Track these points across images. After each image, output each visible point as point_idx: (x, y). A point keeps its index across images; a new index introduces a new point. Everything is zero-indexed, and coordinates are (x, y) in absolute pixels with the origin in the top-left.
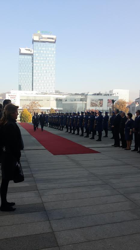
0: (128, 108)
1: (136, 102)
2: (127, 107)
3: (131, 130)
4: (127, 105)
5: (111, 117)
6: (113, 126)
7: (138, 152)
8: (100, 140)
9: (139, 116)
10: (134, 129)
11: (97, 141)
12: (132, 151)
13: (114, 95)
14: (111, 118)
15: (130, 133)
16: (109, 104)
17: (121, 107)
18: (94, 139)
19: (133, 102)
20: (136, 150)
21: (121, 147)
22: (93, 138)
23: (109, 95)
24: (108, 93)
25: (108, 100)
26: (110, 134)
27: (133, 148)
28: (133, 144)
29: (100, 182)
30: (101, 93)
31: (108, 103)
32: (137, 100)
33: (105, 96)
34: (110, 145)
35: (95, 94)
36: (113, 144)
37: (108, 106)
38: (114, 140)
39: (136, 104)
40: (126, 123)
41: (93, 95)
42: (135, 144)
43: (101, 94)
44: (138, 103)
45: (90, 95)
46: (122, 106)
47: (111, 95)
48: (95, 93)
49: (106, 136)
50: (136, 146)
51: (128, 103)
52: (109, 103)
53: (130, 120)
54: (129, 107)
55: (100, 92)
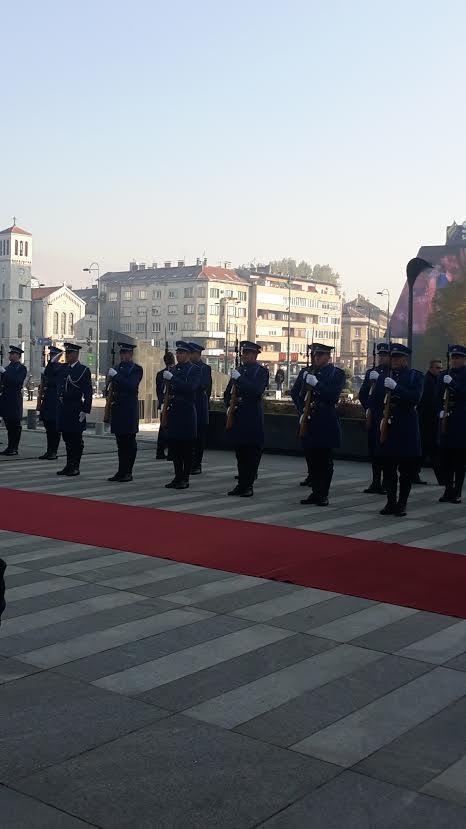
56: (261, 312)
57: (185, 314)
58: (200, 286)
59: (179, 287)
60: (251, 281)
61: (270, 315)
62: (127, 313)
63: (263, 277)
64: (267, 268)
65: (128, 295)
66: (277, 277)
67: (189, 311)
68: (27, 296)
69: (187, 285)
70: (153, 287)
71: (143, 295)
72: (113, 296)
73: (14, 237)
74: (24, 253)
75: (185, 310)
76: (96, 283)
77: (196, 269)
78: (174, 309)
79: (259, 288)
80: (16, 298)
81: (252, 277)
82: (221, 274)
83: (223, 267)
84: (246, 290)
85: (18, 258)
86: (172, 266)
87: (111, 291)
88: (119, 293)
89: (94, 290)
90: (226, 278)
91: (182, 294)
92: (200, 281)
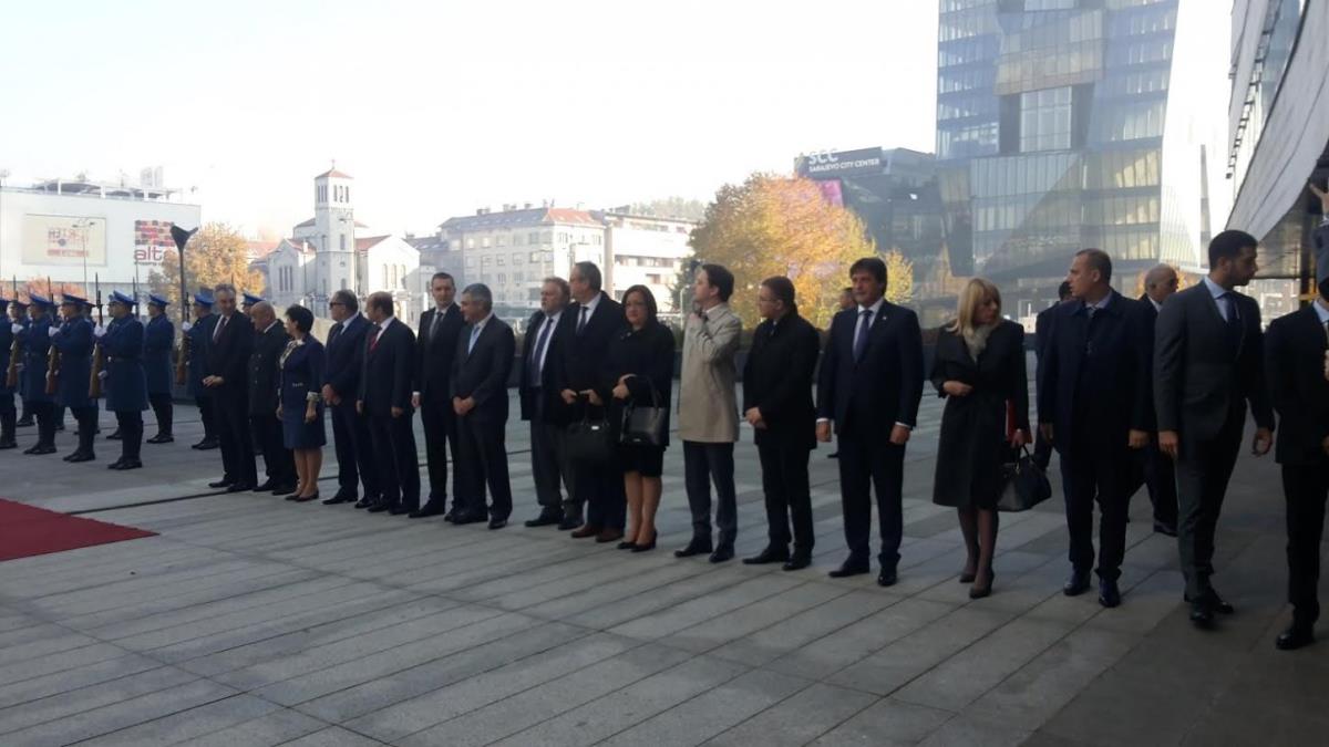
0: (257, 271)
1: (298, 241)
2: (251, 269)
3: (310, 394)
4: (251, 256)
5: (187, 326)
6: (212, 379)
7: (358, 506)
8: (130, 460)
9: (346, 324)
10: (326, 389)
11: (112, 467)
12: (326, 503)
13: (174, 198)
14: (187, 334)
15: (310, 413)
16: (144, 248)
17: (219, 265)
18: (91, 457)
19: (283, 242)
20: (346, 495)
21: (264, 488)
22: (85, 453)
23: (139, 195)
24: (134, 182)
25: (138, 223)
26: (189, 422)
27: (330, 488)
28: (330, 467)
29: (200, 692)
30: (92, 180)
31: (138, 243)
32: (306, 232)
33: (120, 202)
34: (201, 484)
35: (53, 188)
36: (220, 479)
37: (138, 258)
38: (217, 453)
39: (302, 251)
40: (282, 361)
41: (41, 188)
42: (337, 465)
43: (93, 190)
44: (311, 247)
45: (20, 190)
46: (226, 261)
47: (154, 196)
48: (50, 177)
49: (165, 435)
50: (347, 479)
51: (256, 245)
52: (144, 243)
53: (300, 342)
54: (261, 266)
55: (82, 177)
56: (619, 258)
57: (531, 262)
58: (545, 230)
59: (524, 232)
60: (606, 223)
61: (630, 260)
62: (470, 262)
63: (621, 218)
64: (626, 208)
65: (471, 243)
66: (637, 218)
67: (535, 258)
68: (351, 248)
69: (533, 230)
70: (496, 233)
71: (486, 242)
72: (455, 245)
73: (332, 182)
74: (344, 199)
75: (531, 258)
76: (439, 230)
77: (543, 211)
78: (518, 257)
79: (615, 231)
80: (339, 250)
81: (607, 218)
82: (570, 216)
83: (575, 208)
84: (601, 233)
85: (337, 205)
86: (518, 209)
87: (453, 239)
88: (462, 241)
89: (437, 239)
90: (577, 221)
91: (526, 240)
92: (546, 225)
